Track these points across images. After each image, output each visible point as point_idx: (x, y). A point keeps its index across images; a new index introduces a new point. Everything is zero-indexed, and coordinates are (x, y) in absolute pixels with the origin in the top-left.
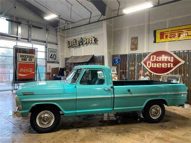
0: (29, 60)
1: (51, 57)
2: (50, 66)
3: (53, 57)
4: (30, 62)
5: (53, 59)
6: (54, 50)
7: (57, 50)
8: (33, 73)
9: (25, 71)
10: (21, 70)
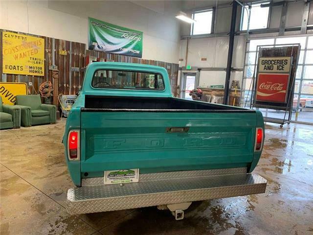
8: (284, 91)
9: (267, 87)
10: (262, 86)
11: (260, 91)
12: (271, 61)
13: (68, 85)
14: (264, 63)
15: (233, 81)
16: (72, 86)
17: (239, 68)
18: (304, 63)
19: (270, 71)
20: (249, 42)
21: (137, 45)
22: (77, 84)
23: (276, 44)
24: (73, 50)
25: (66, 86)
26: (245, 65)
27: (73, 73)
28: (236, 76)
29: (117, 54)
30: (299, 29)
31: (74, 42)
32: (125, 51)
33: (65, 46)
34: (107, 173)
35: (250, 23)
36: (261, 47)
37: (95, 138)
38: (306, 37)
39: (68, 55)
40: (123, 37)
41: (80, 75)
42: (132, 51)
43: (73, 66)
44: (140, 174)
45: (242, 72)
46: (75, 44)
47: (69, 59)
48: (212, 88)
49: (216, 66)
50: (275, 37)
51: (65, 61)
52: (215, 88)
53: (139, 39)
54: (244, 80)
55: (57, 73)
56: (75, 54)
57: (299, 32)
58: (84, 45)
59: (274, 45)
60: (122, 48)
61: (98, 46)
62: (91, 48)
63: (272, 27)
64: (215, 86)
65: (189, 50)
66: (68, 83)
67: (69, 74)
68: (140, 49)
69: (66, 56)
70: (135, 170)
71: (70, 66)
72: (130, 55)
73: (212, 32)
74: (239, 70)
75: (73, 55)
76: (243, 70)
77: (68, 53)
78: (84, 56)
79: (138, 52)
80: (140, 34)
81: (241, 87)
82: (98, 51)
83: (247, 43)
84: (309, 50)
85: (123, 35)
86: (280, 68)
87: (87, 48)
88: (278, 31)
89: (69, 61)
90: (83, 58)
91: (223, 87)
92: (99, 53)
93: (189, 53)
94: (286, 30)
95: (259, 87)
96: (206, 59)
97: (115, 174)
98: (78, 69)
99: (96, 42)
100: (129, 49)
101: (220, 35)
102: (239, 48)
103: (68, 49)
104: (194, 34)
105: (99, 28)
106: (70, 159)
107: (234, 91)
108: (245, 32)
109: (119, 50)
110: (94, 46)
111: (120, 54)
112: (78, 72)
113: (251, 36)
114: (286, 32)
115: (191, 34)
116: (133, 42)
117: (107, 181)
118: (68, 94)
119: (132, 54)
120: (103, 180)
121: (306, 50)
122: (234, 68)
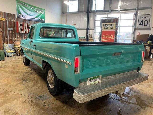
0: (110, 28)
1: (141, 23)
2: (139, 33)
3: (143, 23)
4: (111, 29)
5: (143, 25)
6: (146, 16)
7: (150, 15)
8: (113, 38)
9: (106, 37)
10: (104, 36)
11: (103, 38)
12: (107, 25)
13: (7, 38)
14: (104, 25)
15: (90, 35)
16: (9, 39)
17: (92, 28)
18: (120, 26)
19: (107, 29)
20: (96, 16)
21: (42, 16)
22: (12, 37)
23: (108, 17)
24: (8, 18)
25: (6, 38)
26: (95, 27)
27: (9, 31)
28: (91, 32)
29: (33, 21)
30: (117, 11)
31: (8, 13)
32: (37, 19)
33: (3, 15)
34: (89, 79)
35: (96, 7)
36: (102, 18)
37: (84, 60)
38: (120, 14)
39: (6, 20)
40: (35, 12)
41: (13, 32)
42: (40, 19)
43: (9, 27)
44: (102, 78)
45: (93, 30)
46: (9, 14)
47: (7, 23)
48: (80, 38)
49: (81, 28)
50: (107, 14)
51: (4, 24)
52: (81, 38)
53: (43, 13)
54: (95, 34)
55: (1, 31)
56: (10, 20)
57: (117, 12)
58: (14, 15)
59: (107, 18)
60: (35, 18)
61: (22, 16)
62: (19, 17)
63: (106, 9)
64: (81, 37)
65: (67, 20)
66: (7, 37)
67: (7, 32)
68: (44, 18)
69: (5, 21)
70: (100, 76)
71: (8, 27)
72: (39, 21)
73: (78, 11)
74: (92, 29)
75: (8, 21)
76: (94, 29)
77: (5, 20)
78: (15, 22)
79: (43, 20)
80: (43, 11)
81: (93, 37)
82: (22, 19)
83: (95, 16)
84: (121, 20)
85: (35, 11)
86: (111, 28)
87: (16, 17)
88: (108, 11)
89: (7, 24)
90: (15, 23)
91: (85, 38)
92: (23, 20)
93: (67, 21)
94: (112, 11)
95: (102, 37)
96: (76, 24)
97: (92, 79)
98: (12, 29)
99: (21, 14)
100: (39, 18)
101: (82, 12)
102: (91, 19)
103: (5, 17)
104: (69, 11)
105: (22, 6)
106: (75, 73)
107: (90, 39)
108: (94, 11)
109: (33, 19)
110: (20, 16)
111: (34, 21)
112: (12, 31)
113: (97, 13)
114: (112, 12)
115: (68, 12)
116: (40, 14)
117: (89, 83)
118: (8, 43)
119: (40, 21)
120: (87, 83)
121: (120, 20)
122: (90, 28)
